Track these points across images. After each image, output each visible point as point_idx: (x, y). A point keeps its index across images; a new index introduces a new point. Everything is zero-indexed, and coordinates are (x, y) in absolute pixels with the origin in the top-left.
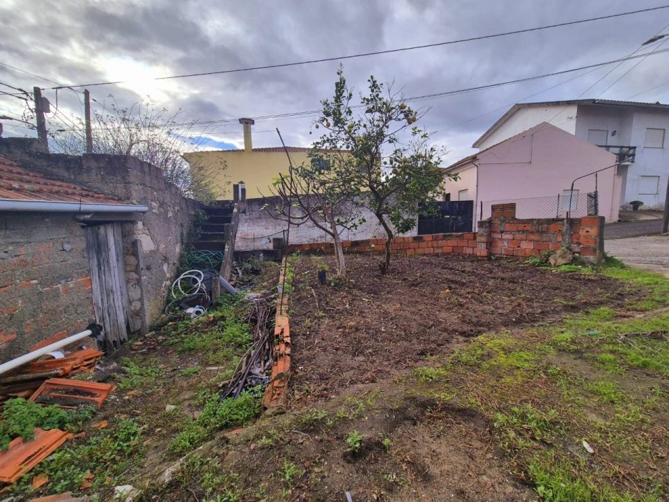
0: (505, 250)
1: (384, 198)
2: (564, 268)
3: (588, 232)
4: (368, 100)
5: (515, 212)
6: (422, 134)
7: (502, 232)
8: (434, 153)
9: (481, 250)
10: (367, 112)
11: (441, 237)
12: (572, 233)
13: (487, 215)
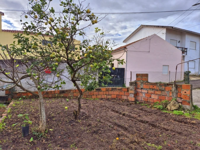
0: (144, 99)
1: (77, 70)
2: (175, 112)
3: (185, 92)
4: (65, 4)
5: (148, 78)
6: (101, 32)
7: (142, 89)
8: (108, 44)
9: (131, 98)
10: (64, 12)
11: (110, 89)
12: (177, 92)
13: (134, 79)
